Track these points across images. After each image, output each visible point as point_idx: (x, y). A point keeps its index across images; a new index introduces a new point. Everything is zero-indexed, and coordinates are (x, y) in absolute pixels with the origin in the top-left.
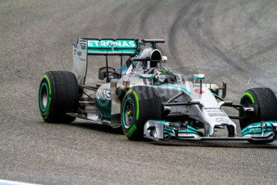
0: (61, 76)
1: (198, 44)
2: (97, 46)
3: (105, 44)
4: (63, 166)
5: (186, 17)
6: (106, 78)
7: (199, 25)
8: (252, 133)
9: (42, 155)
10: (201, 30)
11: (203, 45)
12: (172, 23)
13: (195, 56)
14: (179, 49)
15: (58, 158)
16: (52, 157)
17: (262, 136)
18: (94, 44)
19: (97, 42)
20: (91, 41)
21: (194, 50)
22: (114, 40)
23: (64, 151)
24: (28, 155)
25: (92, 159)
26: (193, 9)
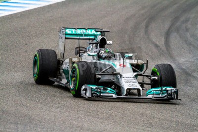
0: (46, 53)
1: (186, 43)
2: (74, 33)
3: (79, 31)
4: (89, 130)
5: (178, 24)
6: (78, 55)
7: (187, 30)
8: (154, 94)
9: (74, 122)
10: (188, 33)
11: (190, 44)
12: (167, 28)
13: (184, 52)
14: (172, 47)
15: (86, 124)
16: (81, 124)
17: (160, 96)
18: (72, 31)
19: (74, 30)
20: (70, 29)
21: (183, 48)
22: (86, 29)
23: (89, 119)
24: (64, 122)
25: (110, 125)
26: (182, 19)
